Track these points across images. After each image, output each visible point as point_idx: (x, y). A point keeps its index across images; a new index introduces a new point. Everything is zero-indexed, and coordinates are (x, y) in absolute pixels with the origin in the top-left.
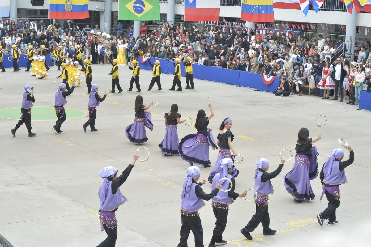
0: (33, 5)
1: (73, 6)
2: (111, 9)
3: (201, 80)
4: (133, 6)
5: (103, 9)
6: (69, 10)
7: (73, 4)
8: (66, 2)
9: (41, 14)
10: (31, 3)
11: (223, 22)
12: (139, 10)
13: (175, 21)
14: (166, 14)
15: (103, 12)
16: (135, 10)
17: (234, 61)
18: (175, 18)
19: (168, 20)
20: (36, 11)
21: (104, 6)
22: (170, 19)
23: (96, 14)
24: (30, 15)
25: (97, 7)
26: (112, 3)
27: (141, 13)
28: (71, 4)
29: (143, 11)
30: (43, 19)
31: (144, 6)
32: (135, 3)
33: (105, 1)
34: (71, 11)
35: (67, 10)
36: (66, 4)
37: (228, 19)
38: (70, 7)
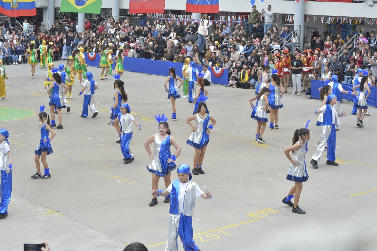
1: (19, 3)
2: (54, 5)
3: (149, 74)
5: (47, 5)
6: (15, 8)
11: (168, 15)
13: (120, 16)
14: (111, 9)
15: (46, 8)
17: (180, 54)
18: (120, 13)
19: (112, 15)
21: (47, 2)
22: (115, 14)
23: (38, 12)
25: (40, 4)
28: (16, 1)
34: (18, 8)
36: (12, 1)
37: (174, 12)
38: (16, 4)
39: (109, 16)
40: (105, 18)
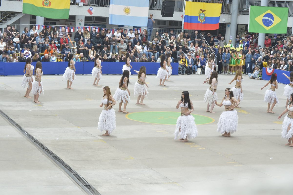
0: (163, 16)
1: (206, 18)
2: (237, 21)
4: (263, 19)
5: (229, 21)
6: (202, 22)
7: (206, 16)
8: (200, 14)
9: (169, 25)
10: (162, 14)
12: (267, 23)
14: (291, 28)
15: (229, 24)
16: (264, 23)
19: (292, 34)
20: (164, 22)
21: (230, 19)
23: (221, 27)
24: (159, 25)
25: (224, 20)
26: (238, 16)
27: (270, 26)
28: (204, 16)
29: (271, 25)
30: (172, 30)
31: (273, 20)
32: (265, 16)
33: (231, 14)
34: (205, 23)
35: (200, 22)
36: (200, 15)
38: (203, 19)
39: (289, 34)
40: (284, 36)
